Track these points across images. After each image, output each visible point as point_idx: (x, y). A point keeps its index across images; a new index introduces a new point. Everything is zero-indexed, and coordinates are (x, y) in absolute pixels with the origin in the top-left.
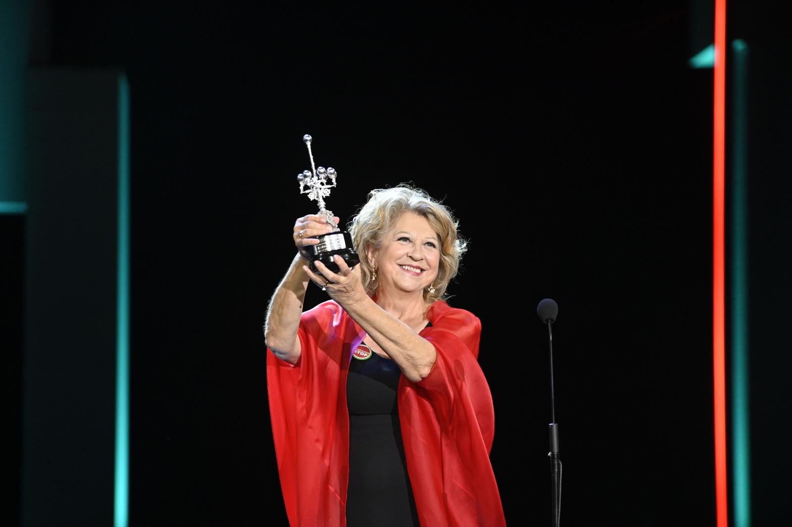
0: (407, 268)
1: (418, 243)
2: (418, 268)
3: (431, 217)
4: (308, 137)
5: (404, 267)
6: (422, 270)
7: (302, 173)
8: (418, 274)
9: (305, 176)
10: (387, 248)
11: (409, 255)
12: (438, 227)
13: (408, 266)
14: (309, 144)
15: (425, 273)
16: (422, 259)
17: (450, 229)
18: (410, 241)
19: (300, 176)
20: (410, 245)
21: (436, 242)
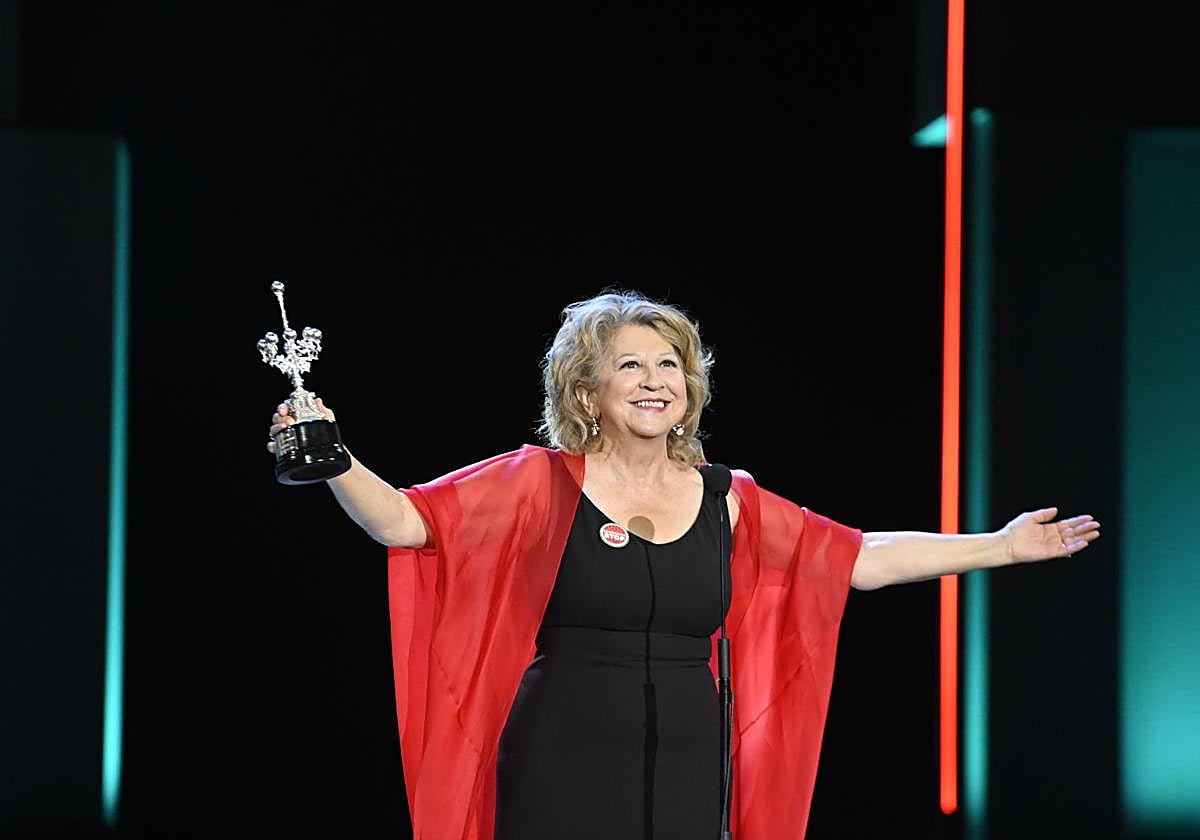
0: (643, 404)
1: (652, 365)
2: (659, 400)
3: (660, 325)
4: (278, 286)
5: (639, 404)
6: (666, 403)
7: (264, 338)
8: (660, 410)
9: (269, 341)
10: (608, 384)
11: (643, 385)
12: (674, 335)
13: (645, 401)
14: (280, 296)
15: (670, 405)
16: (663, 387)
17: (689, 336)
18: (638, 364)
19: (261, 342)
20: (640, 371)
21: (675, 358)
